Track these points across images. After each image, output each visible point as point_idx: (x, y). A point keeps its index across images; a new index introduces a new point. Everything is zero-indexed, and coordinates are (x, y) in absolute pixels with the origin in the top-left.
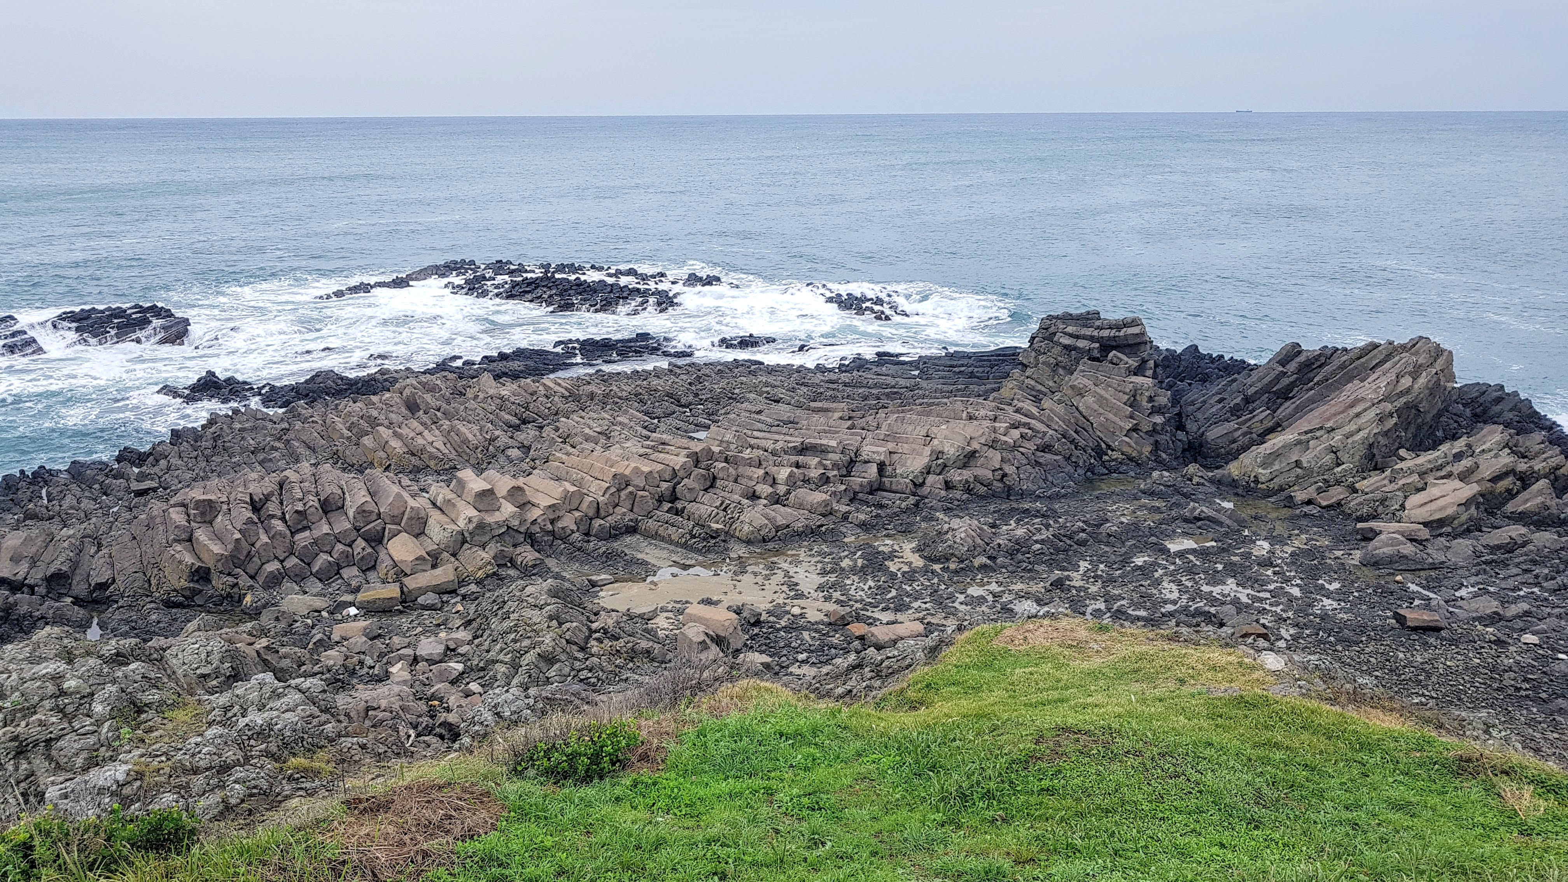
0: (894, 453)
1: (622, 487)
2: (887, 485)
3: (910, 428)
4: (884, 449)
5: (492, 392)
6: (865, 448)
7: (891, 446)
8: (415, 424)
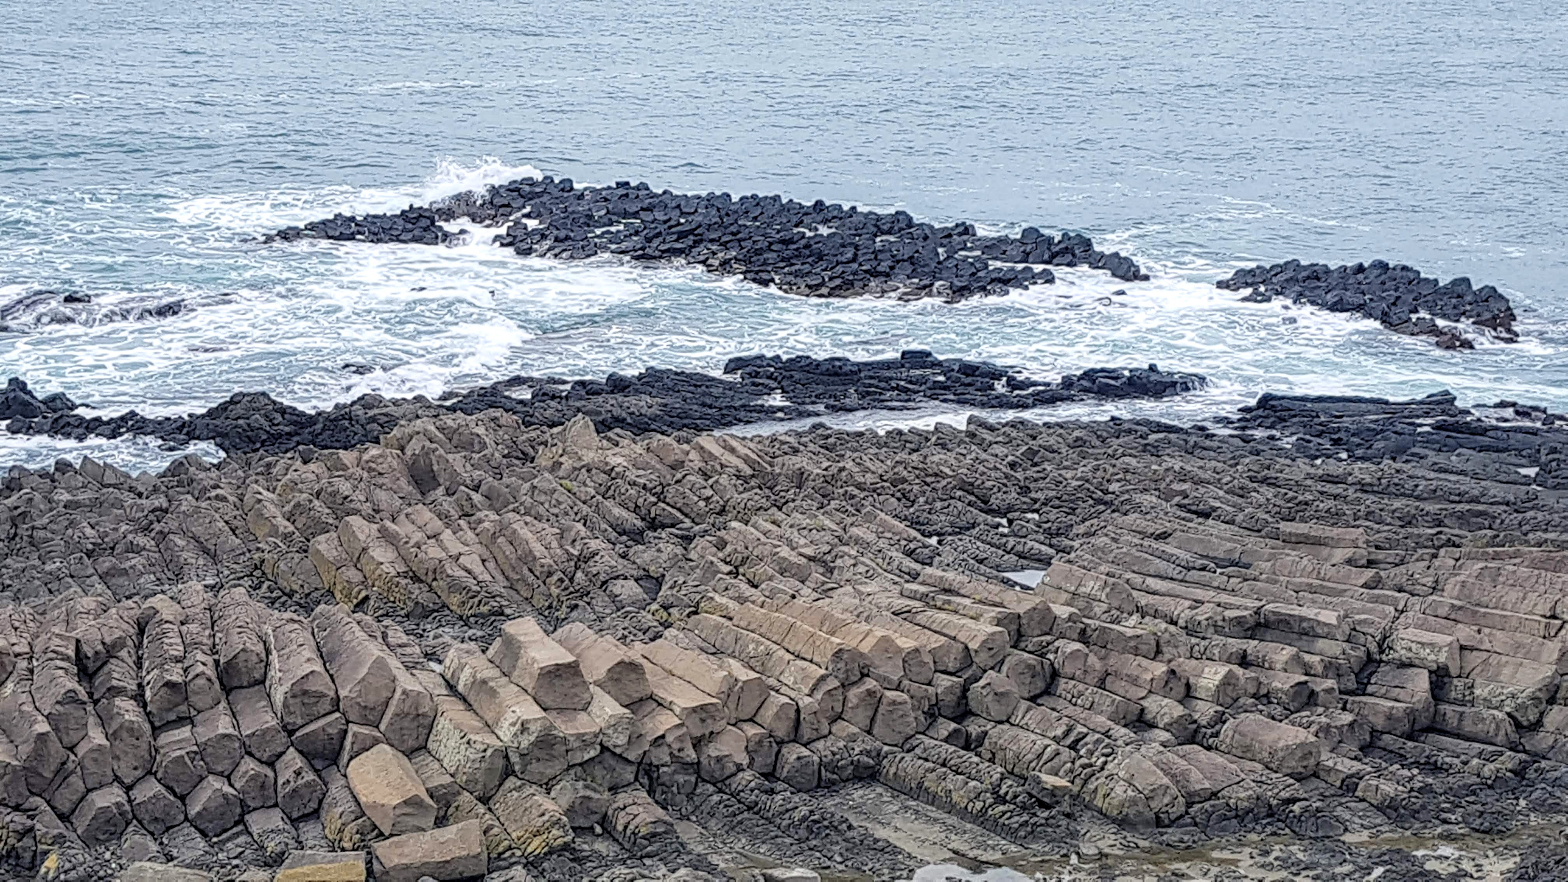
0: (1472, 649)
1: (854, 679)
2: (1452, 721)
3: (1514, 595)
4: (1449, 639)
5: (589, 456)
6: (1402, 633)
7: (1465, 633)
8: (425, 514)
